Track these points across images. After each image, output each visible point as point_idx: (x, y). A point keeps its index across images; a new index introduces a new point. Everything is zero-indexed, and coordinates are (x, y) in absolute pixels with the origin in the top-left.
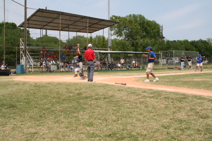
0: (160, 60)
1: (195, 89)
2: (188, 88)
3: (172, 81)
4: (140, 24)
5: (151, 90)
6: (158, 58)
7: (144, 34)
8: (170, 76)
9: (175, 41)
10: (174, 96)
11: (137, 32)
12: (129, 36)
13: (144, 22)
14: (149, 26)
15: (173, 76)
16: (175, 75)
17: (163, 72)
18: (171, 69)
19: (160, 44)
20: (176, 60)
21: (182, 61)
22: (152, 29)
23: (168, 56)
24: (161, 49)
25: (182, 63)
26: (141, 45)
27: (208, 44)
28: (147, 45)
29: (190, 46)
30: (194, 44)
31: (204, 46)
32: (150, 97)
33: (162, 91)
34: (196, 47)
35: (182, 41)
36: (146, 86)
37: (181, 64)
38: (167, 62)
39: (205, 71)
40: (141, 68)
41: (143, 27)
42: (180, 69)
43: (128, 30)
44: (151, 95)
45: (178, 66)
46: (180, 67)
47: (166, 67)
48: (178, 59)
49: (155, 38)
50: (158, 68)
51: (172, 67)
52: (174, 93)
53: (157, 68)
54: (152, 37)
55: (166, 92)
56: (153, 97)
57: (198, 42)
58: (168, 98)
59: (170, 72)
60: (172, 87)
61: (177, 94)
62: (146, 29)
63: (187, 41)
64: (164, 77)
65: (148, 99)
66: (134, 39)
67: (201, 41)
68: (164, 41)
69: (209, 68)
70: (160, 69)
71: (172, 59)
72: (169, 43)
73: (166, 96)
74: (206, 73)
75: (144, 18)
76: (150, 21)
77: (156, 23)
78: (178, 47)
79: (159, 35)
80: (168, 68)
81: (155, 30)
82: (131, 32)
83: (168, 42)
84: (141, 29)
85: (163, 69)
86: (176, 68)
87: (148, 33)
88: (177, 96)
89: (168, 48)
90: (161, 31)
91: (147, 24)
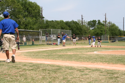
0: (40, 37)
1: (68, 61)
2: (63, 60)
3: (49, 55)
4: (22, 4)
5: (31, 63)
6: (38, 35)
7: (27, 13)
8: (48, 50)
9: (53, 21)
10: (50, 68)
11: (19, 12)
12: (12, 15)
13: (26, 3)
14: (31, 7)
15: (51, 50)
16: (53, 50)
17: (42, 48)
18: (50, 44)
19: (40, 23)
20: (54, 37)
21: (59, 38)
22: (34, 10)
24: (41, 28)
25: (59, 39)
26: (23, 23)
27: (78, 24)
28: (29, 23)
29: (65, 25)
30: (67, 23)
31: (75, 26)
32: (29, 70)
33: (41, 64)
34: (69, 26)
35: (58, 21)
36: (27, 60)
37: (57, 41)
40: (23, 44)
42: (57, 45)
43: (11, 9)
44: (31, 68)
45: (55, 42)
46: (57, 43)
47: (45, 43)
48: (55, 36)
49: (36, 18)
50: (39, 44)
51: (50, 43)
52: (50, 65)
53: (37, 44)
54: (33, 16)
55: (44, 64)
56: (32, 70)
57: (70, 22)
58: (45, 70)
59: (48, 47)
60: (50, 60)
61: (53, 66)
62: (28, 9)
63: (63, 21)
64: (43, 51)
65: (27, 72)
66: (17, 18)
67: (73, 22)
68: (44, 20)
69: (79, 44)
70: (40, 45)
71: (50, 36)
72: (48, 23)
73: (44, 68)
74: (76, 48)
76: (31, 3)
77: (37, 5)
78: (55, 26)
79: (39, 15)
80: (47, 44)
81: (36, 11)
82: (14, 11)
83: (47, 21)
84: (23, 9)
86: (54, 44)
87: (29, 13)
88: (53, 68)
89: (47, 26)
90: (41, 12)
91: (29, 4)
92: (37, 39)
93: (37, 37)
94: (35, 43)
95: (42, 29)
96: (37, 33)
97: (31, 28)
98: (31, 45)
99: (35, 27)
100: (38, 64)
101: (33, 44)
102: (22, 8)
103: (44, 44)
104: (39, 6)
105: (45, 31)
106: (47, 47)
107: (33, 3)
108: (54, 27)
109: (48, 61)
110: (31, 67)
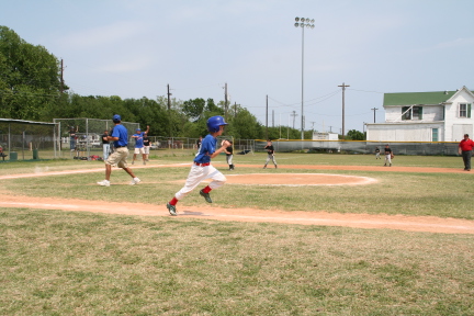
0: (56, 139)
1: (124, 203)
2: (112, 200)
3: (79, 187)
4: (5, 50)
5: (23, 209)
6: (51, 134)
7: (18, 74)
8: (77, 175)
9: (92, 97)
10: (75, 221)
13: (15, 46)
14: (29, 58)
15: (82, 175)
16: (89, 174)
17: (61, 167)
18: (82, 159)
19: (58, 101)
21: (105, 142)
22: (39, 66)
24: (60, 115)
25: (105, 146)
26: (9, 101)
27: (159, 107)
28: (25, 101)
29: (124, 110)
30: (130, 104)
31: (151, 112)
32: (16, 228)
33: (50, 211)
34: (135, 112)
35: (107, 99)
36: (14, 201)
38: (72, 143)
39: (152, 164)
40: (7, 158)
41: (14, 57)
42: (100, 160)
44: (20, 222)
45: (96, 154)
46: (100, 156)
47: (70, 155)
48: (98, 137)
49: (45, 87)
50: (52, 157)
51: (81, 154)
52: (76, 214)
53: (47, 157)
54: (37, 84)
55: (59, 212)
56: (24, 226)
57: (138, 103)
58: (60, 226)
59: (78, 166)
60: (77, 200)
61: (82, 215)
62: (21, 63)
63: (118, 99)
64: (62, 177)
65: (10, 232)
67: (146, 102)
68: (67, 96)
69: (161, 158)
70: (54, 160)
71: (83, 138)
72: (79, 101)
73: (58, 222)
74: (151, 169)
75: (16, 36)
76: (31, 46)
77: (47, 54)
78: (98, 111)
79: (54, 80)
80: (76, 158)
81: (44, 69)
83: (76, 98)
84: (8, 62)
85: (62, 160)
86: (92, 157)
87: (27, 73)
88: (83, 221)
89: (75, 111)
90: (59, 73)
91: (25, 52)
92: (48, 146)
93: (48, 139)
94: (42, 154)
95: (61, 117)
96: (49, 128)
97: (30, 115)
98: (31, 161)
99: (42, 111)
100: (43, 211)
101: (35, 158)
102: (5, 59)
103: (66, 157)
104: (52, 56)
105: (69, 122)
106: (74, 166)
108: (94, 114)
109: (72, 203)
110: (22, 218)
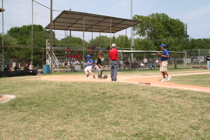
0: (184, 59)
3: (198, 81)
4: (163, 23)
5: (176, 89)
6: (182, 57)
7: (168, 32)
8: (196, 75)
9: (200, 39)
10: (201, 96)
11: (160, 32)
12: (152, 35)
13: (167, 21)
14: (173, 25)
15: (198, 75)
16: (201, 75)
17: (188, 72)
18: (197, 68)
19: (184, 43)
20: (202, 59)
21: (208, 60)
22: (176, 28)
23: (193, 55)
24: (186, 48)
25: (208, 62)
28: (171, 43)
32: (176, 97)
33: (188, 91)
35: (207, 39)
36: (171, 86)
37: (206, 63)
38: (192, 61)
41: (166, 26)
42: (205, 68)
43: (151, 30)
44: (177, 95)
45: (203, 65)
46: (205, 66)
47: (191, 66)
48: (203, 57)
49: (179, 37)
50: (183, 67)
51: (197, 66)
52: (200, 93)
53: (181, 67)
54: (175, 36)
55: (192, 92)
56: (178, 97)
58: (195, 98)
59: (195, 71)
60: (199, 87)
61: (205, 94)
62: (169, 28)
64: (189, 76)
65: (173, 99)
66: (157, 38)
68: (188, 39)
70: (184, 68)
71: (197, 58)
72: (194, 42)
73: (193, 96)
75: (167, 16)
76: (173, 20)
77: (180, 22)
78: (204, 45)
79: (183, 34)
80: (193, 67)
81: (178, 29)
82: (154, 31)
83: (193, 40)
85: (187, 68)
86: (202, 67)
87: (171, 31)
88: (205, 96)
89: (192, 46)
90: (185, 30)
91: (171, 22)
92: (181, 62)
93: (180, 59)
94: (178, 66)
95: (186, 49)
96: (180, 55)
97: (173, 49)
98: (174, 69)
99: (177, 47)
100: (185, 91)
101: (176, 68)
102: (163, 27)
103: (189, 67)
104: (182, 23)
105: (190, 51)
106: (193, 71)
107: (175, 21)
108: (202, 47)
109: (196, 88)
110: (177, 93)
